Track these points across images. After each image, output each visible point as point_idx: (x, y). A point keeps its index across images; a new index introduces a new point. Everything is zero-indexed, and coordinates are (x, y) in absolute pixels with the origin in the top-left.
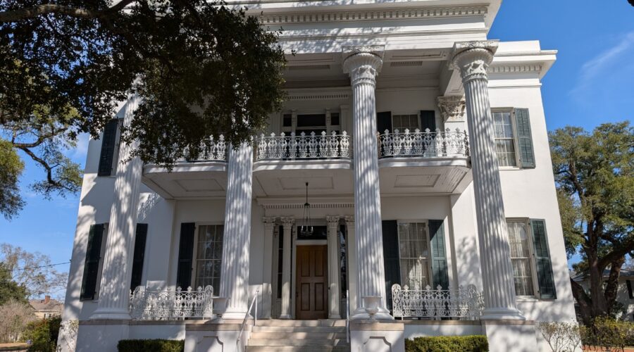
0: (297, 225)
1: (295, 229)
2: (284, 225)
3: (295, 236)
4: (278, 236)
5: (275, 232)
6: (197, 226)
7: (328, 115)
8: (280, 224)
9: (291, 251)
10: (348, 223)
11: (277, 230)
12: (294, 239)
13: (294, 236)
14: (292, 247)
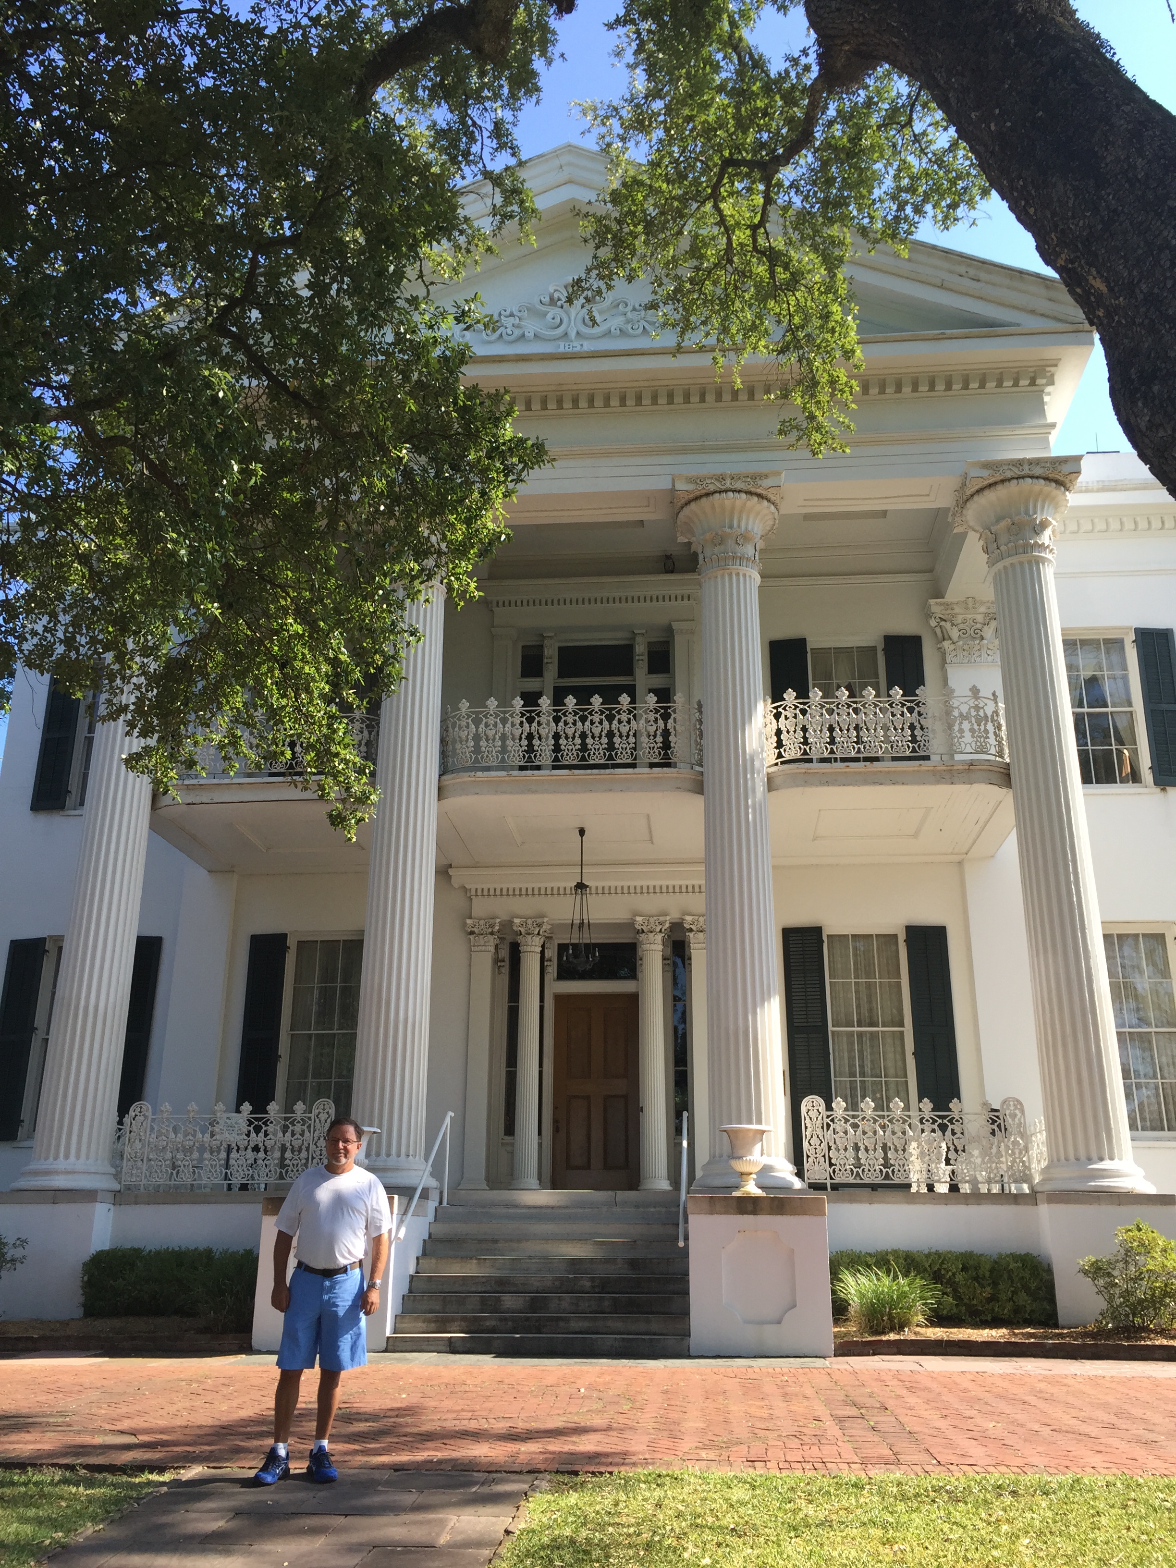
0: (556, 942)
1: (551, 953)
2: (520, 939)
3: (552, 970)
4: (506, 970)
5: (497, 961)
6: (292, 942)
7: (641, 649)
8: (509, 938)
9: (542, 1008)
10: (691, 935)
11: (505, 953)
12: (547, 978)
13: (549, 969)
14: (542, 999)
